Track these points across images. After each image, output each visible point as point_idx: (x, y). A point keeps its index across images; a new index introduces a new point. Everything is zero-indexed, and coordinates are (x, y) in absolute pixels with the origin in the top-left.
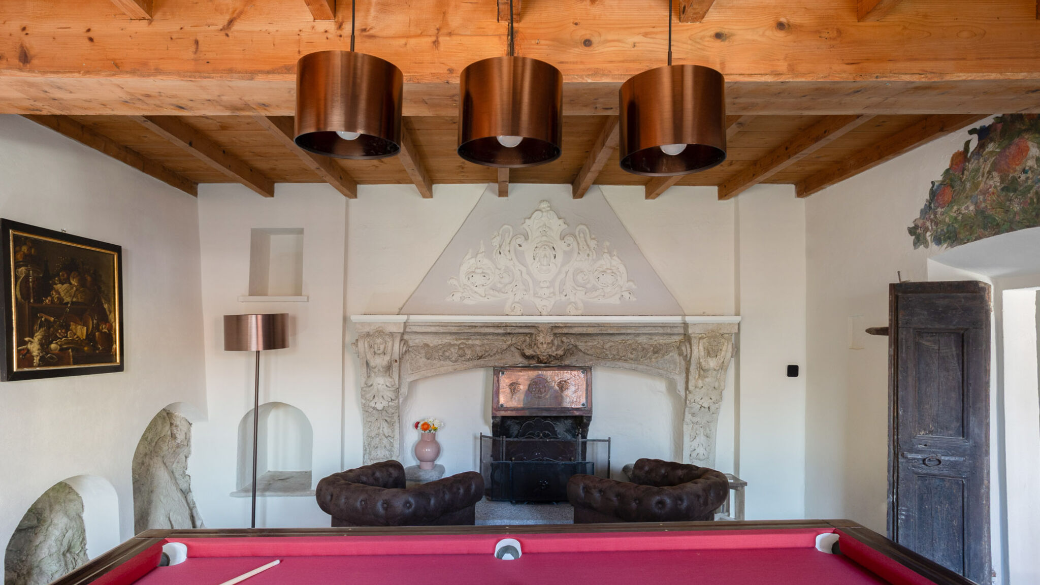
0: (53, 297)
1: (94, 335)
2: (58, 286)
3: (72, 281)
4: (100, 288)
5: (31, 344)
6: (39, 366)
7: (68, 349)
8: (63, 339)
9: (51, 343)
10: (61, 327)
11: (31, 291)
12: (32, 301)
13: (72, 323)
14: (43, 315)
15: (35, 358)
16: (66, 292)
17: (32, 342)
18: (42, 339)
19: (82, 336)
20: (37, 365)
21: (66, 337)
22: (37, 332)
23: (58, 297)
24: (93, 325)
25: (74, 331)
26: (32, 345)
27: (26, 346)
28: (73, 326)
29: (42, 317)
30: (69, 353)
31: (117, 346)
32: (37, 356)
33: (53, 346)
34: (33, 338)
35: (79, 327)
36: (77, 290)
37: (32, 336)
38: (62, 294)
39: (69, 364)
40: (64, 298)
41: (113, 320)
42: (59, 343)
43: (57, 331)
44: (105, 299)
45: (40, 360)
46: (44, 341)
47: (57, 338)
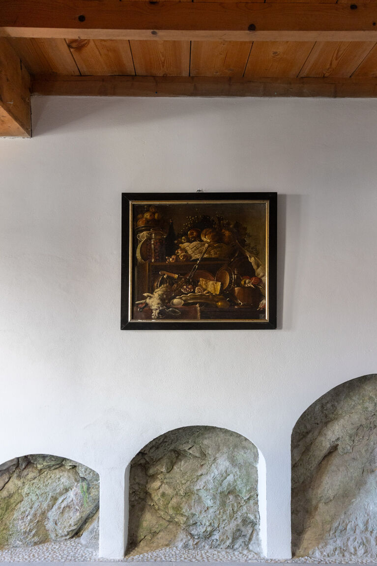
0: (179, 255)
1: (233, 290)
2: (186, 245)
3: (203, 238)
4: (243, 242)
5: (150, 299)
6: (158, 318)
7: (196, 303)
8: (189, 295)
9: (174, 298)
10: (187, 282)
11: (153, 251)
12: (153, 260)
13: (201, 279)
14: (165, 272)
15: (154, 311)
16: (195, 250)
17: (151, 297)
18: (163, 294)
19: (215, 291)
20: (156, 317)
21: (194, 292)
22: (157, 288)
23: (184, 255)
24: (231, 281)
25: (204, 286)
26: (152, 300)
27: (144, 301)
28: (202, 282)
29: (164, 275)
30: (196, 308)
31: (266, 301)
32: (157, 309)
33: (176, 301)
34: (152, 294)
35: (211, 282)
36: (209, 246)
37: (152, 291)
38: (190, 252)
39: (195, 318)
40: (192, 255)
41: (261, 274)
42: (184, 298)
43: (182, 287)
44: (251, 252)
45: (159, 313)
46: (165, 296)
47: (181, 293)
